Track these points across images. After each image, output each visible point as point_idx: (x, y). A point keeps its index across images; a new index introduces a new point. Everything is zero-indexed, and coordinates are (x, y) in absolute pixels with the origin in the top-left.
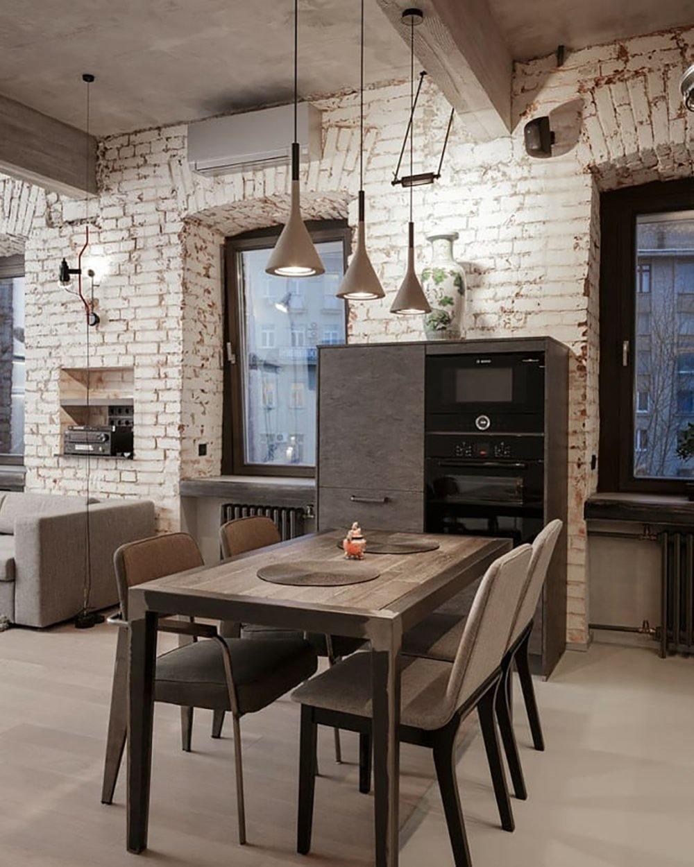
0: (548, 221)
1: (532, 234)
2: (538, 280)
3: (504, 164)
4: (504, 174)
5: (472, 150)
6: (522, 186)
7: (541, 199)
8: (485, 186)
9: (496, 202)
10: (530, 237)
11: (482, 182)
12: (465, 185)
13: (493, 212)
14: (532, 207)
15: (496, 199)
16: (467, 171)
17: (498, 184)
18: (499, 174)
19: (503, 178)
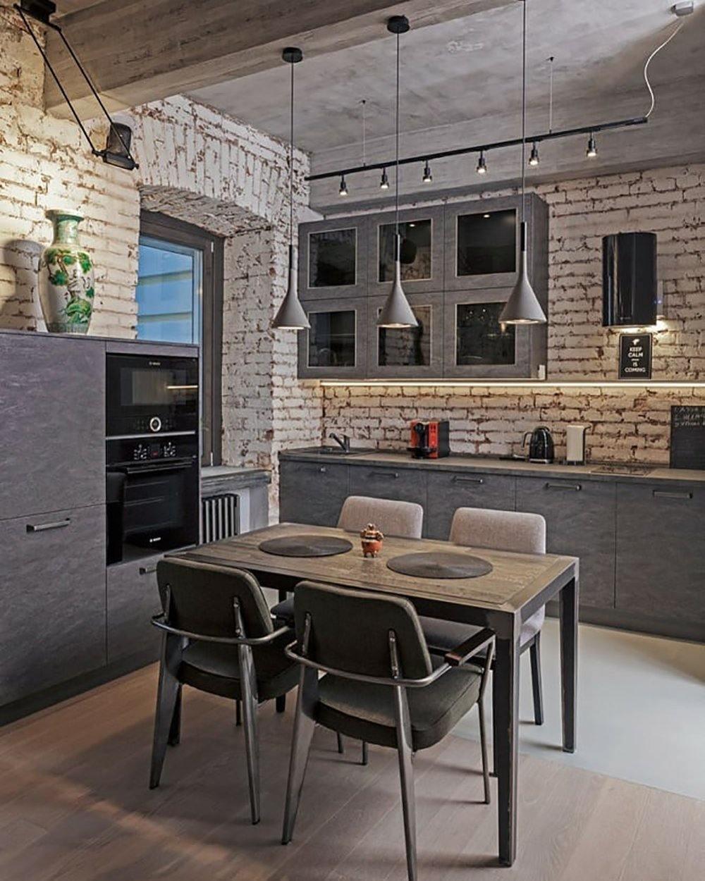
0: (109, 224)
1: (95, 232)
2: (101, 279)
3: (71, 148)
4: (72, 160)
5: (41, 118)
6: (89, 180)
7: (102, 199)
8: (54, 164)
9: (64, 186)
10: (94, 234)
11: (51, 160)
12: (34, 154)
13: (62, 196)
14: (97, 205)
15: (65, 183)
16: (36, 139)
17: (66, 169)
18: (68, 158)
19: (71, 164)
